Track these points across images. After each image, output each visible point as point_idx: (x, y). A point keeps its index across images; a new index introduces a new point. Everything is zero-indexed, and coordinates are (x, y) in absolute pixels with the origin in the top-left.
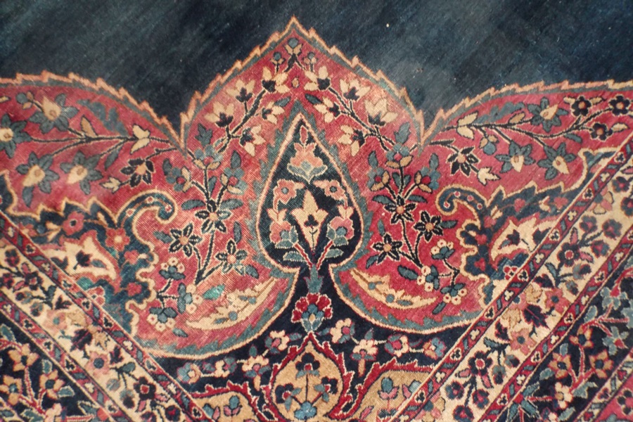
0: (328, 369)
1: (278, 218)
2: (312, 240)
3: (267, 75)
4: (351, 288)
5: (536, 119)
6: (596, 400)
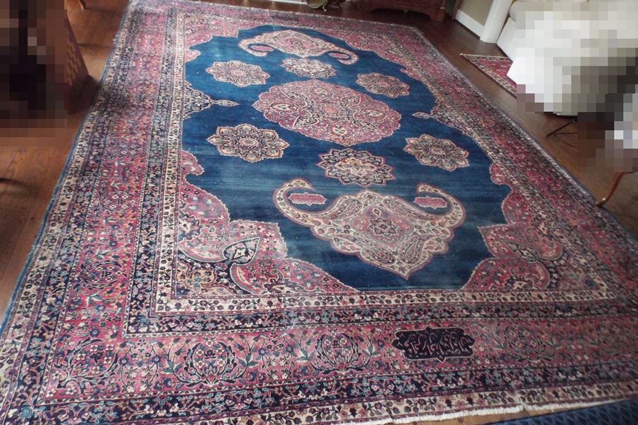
0: (212, 277)
1: (233, 248)
2: (236, 256)
3: (260, 227)
4: (234, 269)
5: (313, 274)
6: (266, 329)
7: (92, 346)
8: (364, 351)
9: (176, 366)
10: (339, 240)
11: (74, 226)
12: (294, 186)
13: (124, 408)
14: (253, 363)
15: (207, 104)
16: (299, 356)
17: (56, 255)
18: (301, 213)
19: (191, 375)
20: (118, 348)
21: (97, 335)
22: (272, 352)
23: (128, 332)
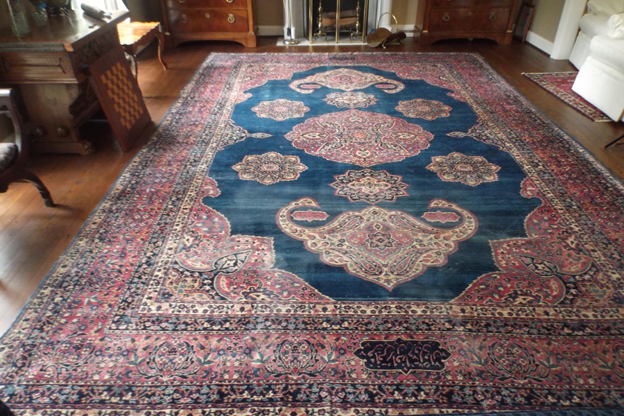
3: (255, 241)
6: (231, 332)
7: (77, 339)
8: (322, 358)
9: (140, 360)
10: (329, 253)
11: (97, 241)
12: (300, 204)
13: (86, 393)
14: (209, 362)
15: (243, 137)
16: (255, 359)
17: (75, 264)
18: (299, 229)
19: (151, 369)
20: (97, 342)
21: (83, 330)
22: (230, 353)
23: (110, 329)
